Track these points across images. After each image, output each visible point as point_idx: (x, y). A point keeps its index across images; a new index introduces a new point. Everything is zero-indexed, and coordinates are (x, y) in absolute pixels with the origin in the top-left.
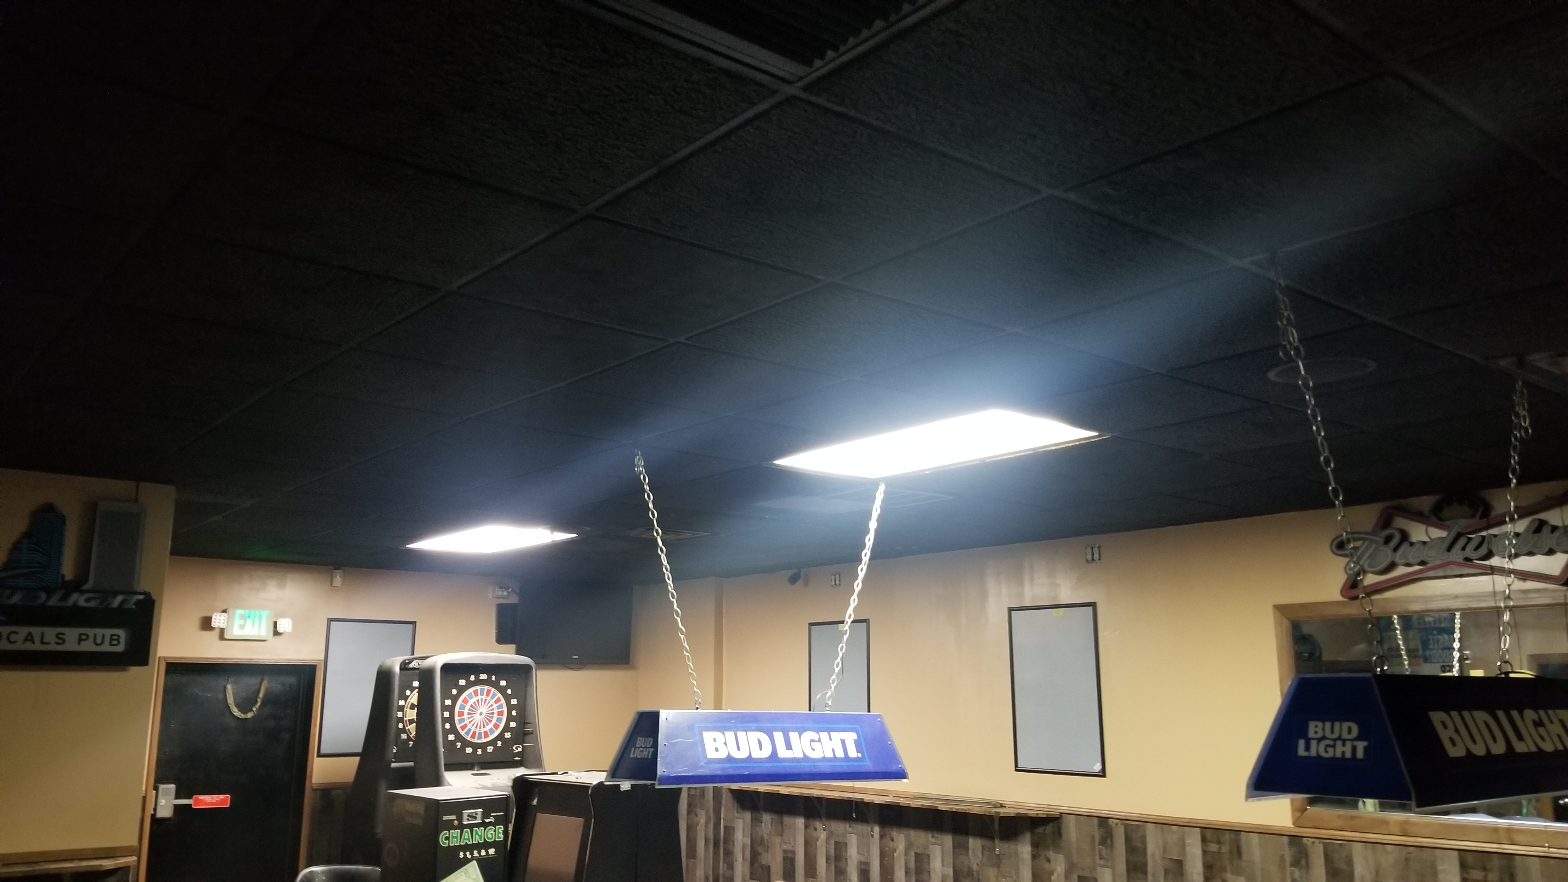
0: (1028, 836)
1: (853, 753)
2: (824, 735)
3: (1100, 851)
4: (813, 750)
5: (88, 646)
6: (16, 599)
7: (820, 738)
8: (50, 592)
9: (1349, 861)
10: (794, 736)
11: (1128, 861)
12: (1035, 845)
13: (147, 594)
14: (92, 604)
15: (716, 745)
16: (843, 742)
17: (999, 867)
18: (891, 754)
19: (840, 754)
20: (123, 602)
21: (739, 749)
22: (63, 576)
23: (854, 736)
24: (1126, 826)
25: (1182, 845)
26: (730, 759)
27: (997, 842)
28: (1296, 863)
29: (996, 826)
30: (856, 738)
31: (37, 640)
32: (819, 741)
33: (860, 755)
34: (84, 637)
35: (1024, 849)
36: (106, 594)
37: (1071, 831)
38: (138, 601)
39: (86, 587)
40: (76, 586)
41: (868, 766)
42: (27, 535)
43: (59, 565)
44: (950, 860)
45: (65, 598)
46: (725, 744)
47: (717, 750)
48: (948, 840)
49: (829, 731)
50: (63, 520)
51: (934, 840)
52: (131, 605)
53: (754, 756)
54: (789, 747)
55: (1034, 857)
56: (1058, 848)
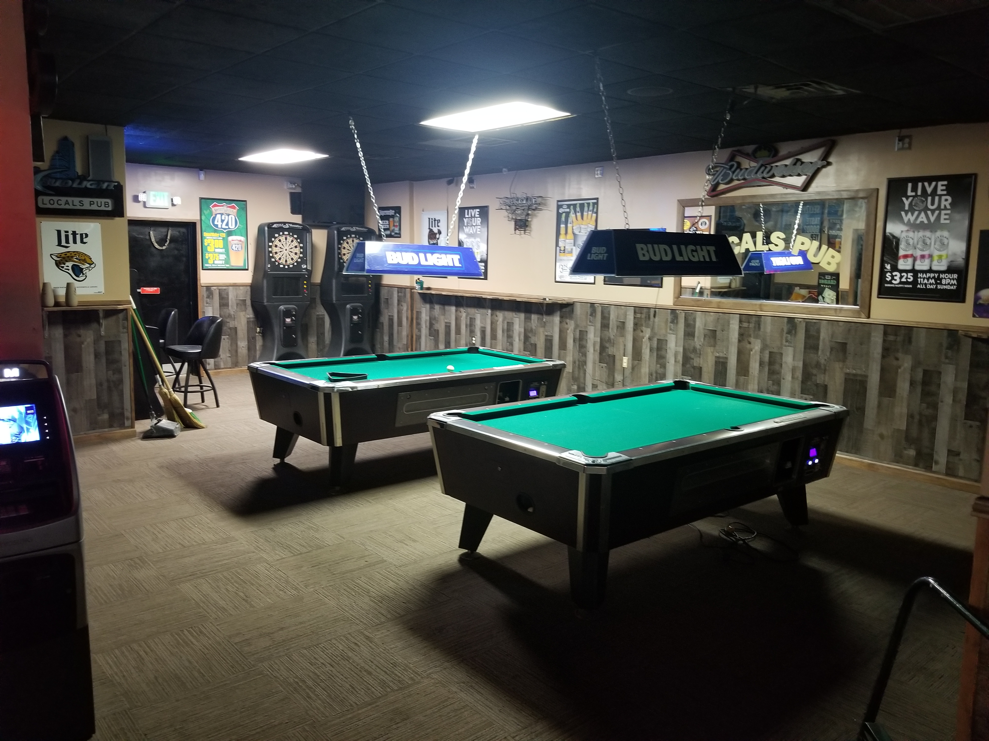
0: (558, 313)
1: (457, 264)
3: (590, 318)
5: (94, 207)
6: (58, 184)
8: (73, 181)
9: (694, 320)
10: (429, 255)
11: (601, 323)
12: (561, 317)
13: (118, 182)
14: (93, 187)
15: (392, 257)
16: (453, 259)
17: (544, 327)
19: (451, 264)
20: (108, 186)
21: (403, 260)
22: (77, 173)
23: (458, 257)
24: (602, 307)
25: (625, 315)
27: (544, 316)
28: (672, 322)
29: (545, 308)
31: (71, 204)
32: (441, 258)
33: (461, 265)
34: (92, 203)
35: (556, 319)
36: (99, 182)
37: (578, 310)
38: (115, 186)
39: (89, 178)
40: (83, 178)
42: (57, 152)
43: (74, 166)
44: (523, 325)
45: (80, 183)
46: (397, 258)
47: (392, 260)
48: (522, 315)
50: (73, 145)
51: (516, 316)
52: (112, 187)
53: (409, 263)
54: (426, 260)
55: (561, 322)
56: (571, 318)
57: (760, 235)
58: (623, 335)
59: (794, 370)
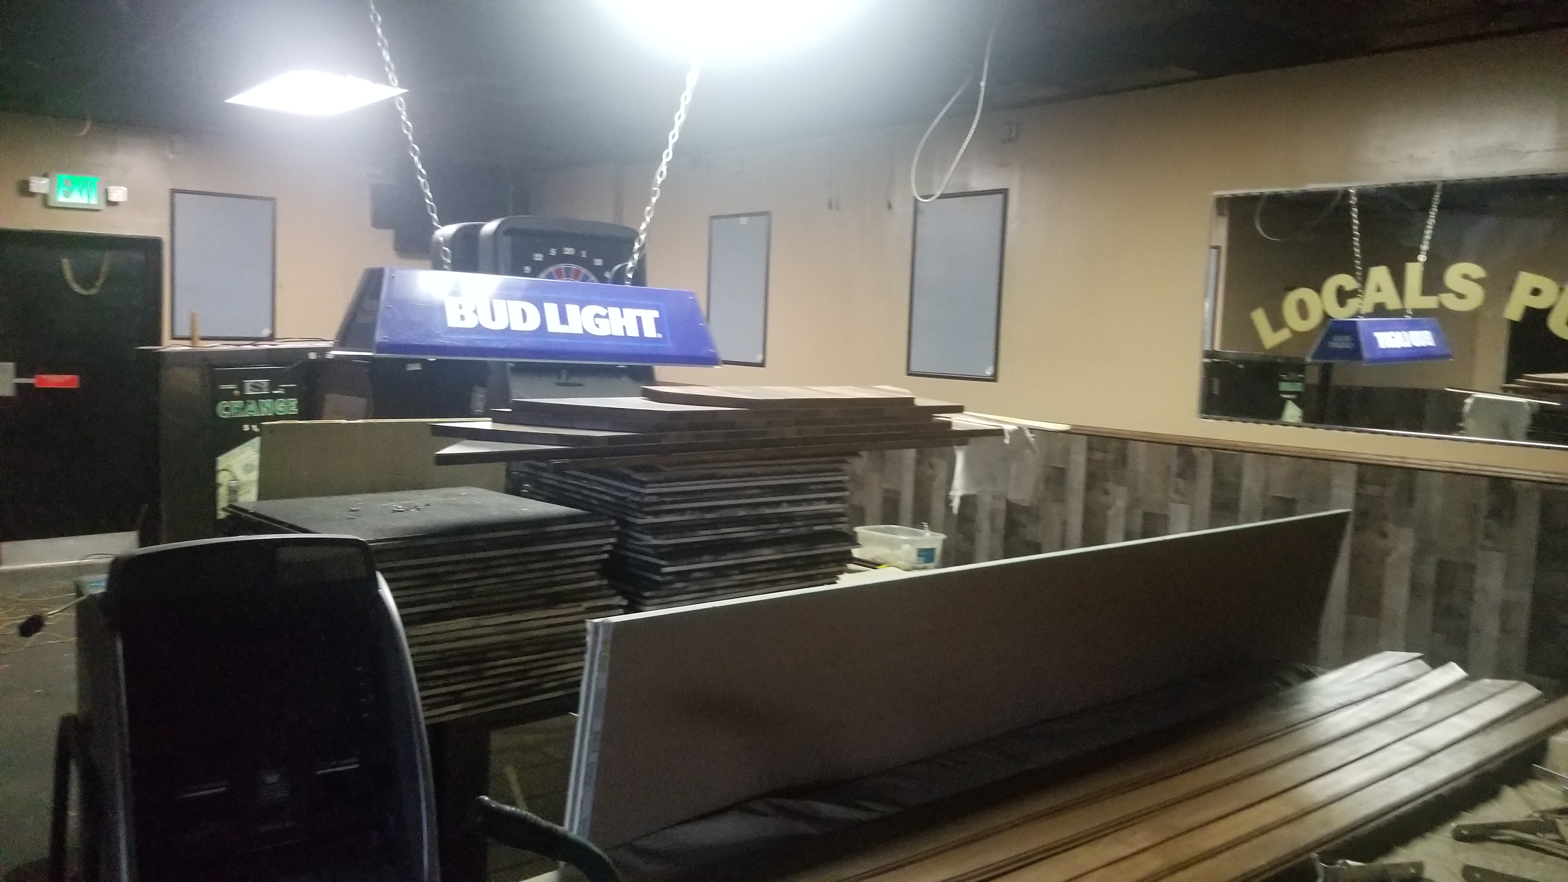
1: (650, 331)
2: (614, 311)
4: (597, 326)
7: (607, 314)
9: (1239, 471)
10: (572, 310)
12: (920, 452)
15: (462, 312)
16: (639, 319)
17: (883, 472)
18: (704, 338)
19: (633, 332)
21: (493, 319)
23: (656, 314)
25: (1067, 453)
26: (480, 329)
28: (1182, 474)
30: (658, 316)
32: (607, 317)
33: (660, 336)
35: (909, 455)
41: (670, 348)
46: (475, 312)
47: (462, 318)
49: (621, 306)
53: (513, 328)
54: (564, 320)
55: (918, 459)
57: (1414, 272)
58: (1061, 499)
59: (1506, 610)
